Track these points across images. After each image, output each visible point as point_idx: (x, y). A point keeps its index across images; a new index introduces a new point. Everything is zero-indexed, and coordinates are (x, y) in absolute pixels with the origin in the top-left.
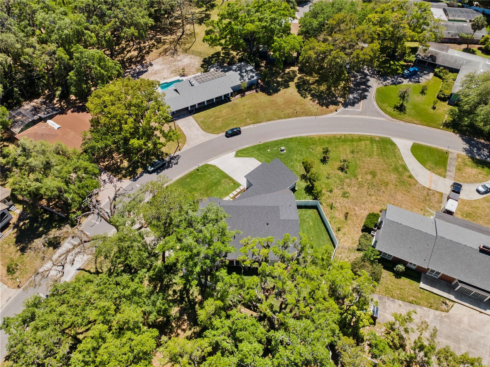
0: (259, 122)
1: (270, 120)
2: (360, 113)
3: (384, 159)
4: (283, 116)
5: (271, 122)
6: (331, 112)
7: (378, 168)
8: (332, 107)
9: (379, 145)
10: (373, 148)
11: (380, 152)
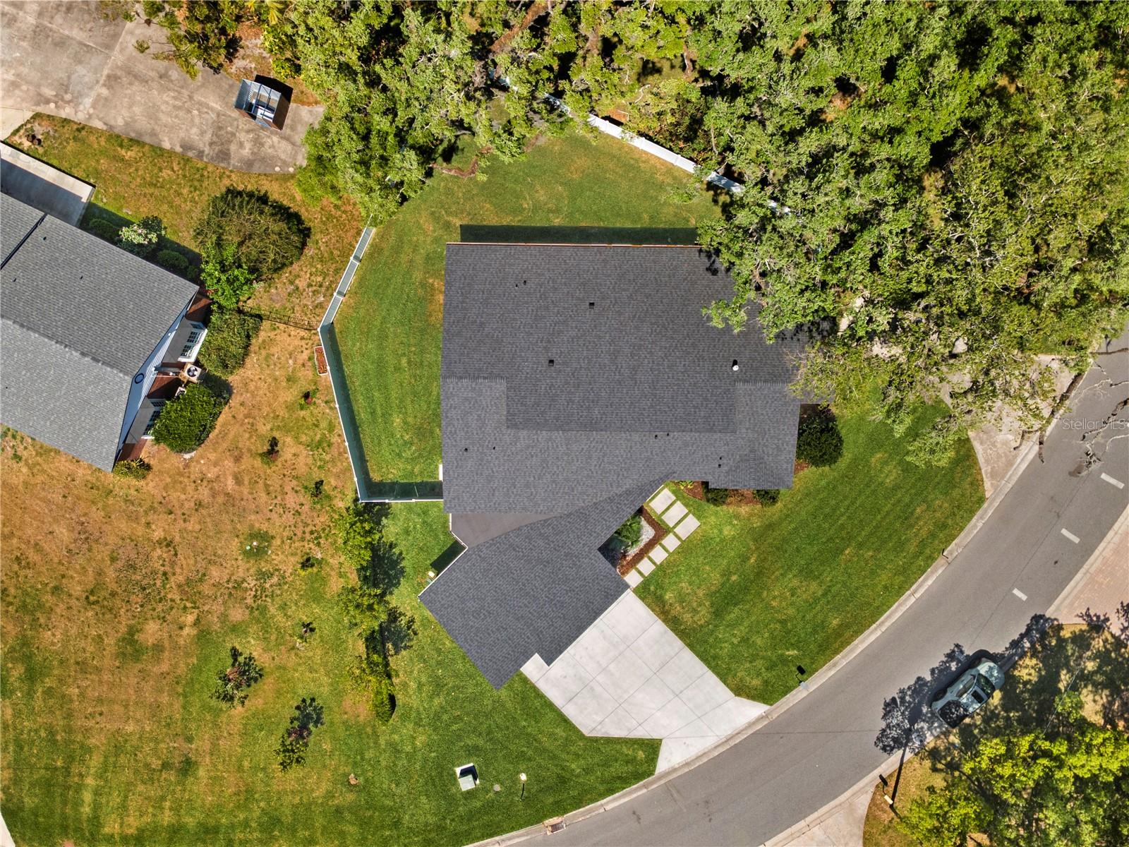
3: (69, 730)
7: (106, 677)
9: (68, 810)
10: (97, 793)
11: (75, 769)
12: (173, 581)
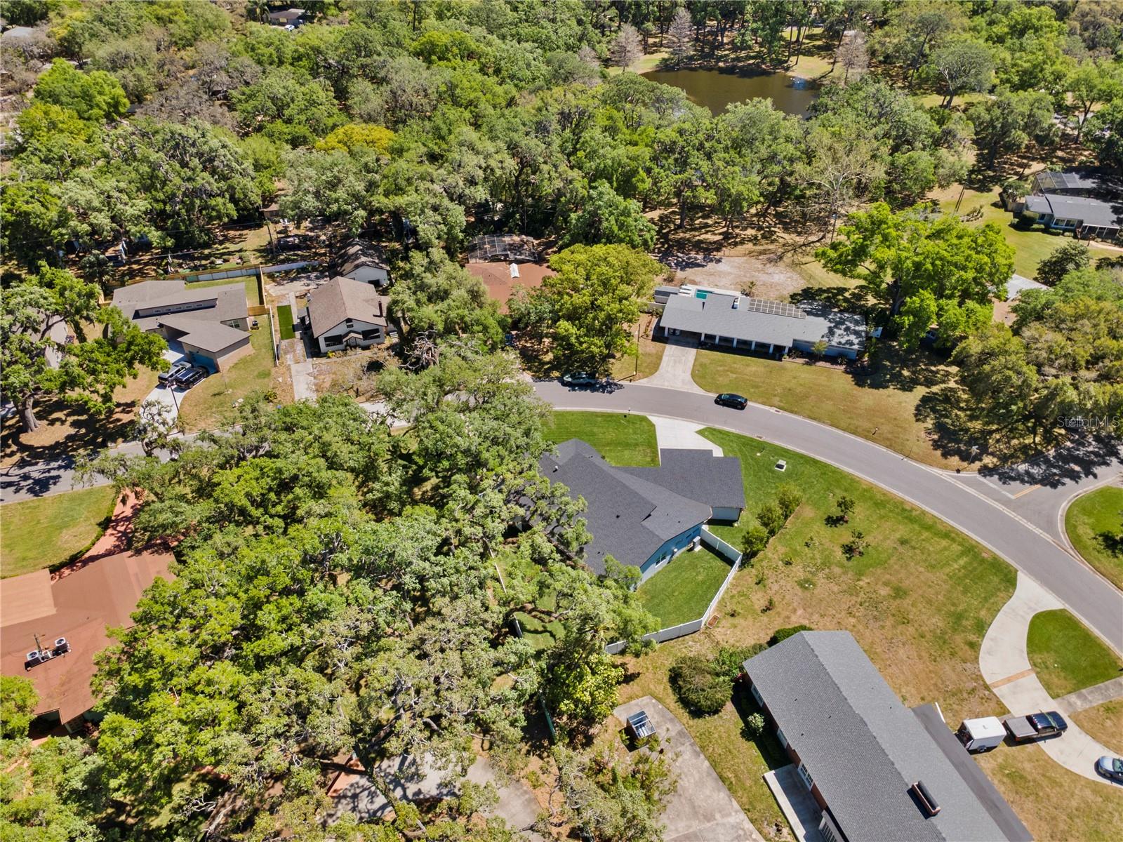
0: (792, 412)
1: (814, 419)
2: (1007, 503)
3: (954, 588)
4: (843, 424)
5: (814, 423)
6: (946, 468)
7: (920, 592)
8: (955, 460)
9: (976, 565)
10: (956, 561)
11: (961, 574)
12: (859, 600)
